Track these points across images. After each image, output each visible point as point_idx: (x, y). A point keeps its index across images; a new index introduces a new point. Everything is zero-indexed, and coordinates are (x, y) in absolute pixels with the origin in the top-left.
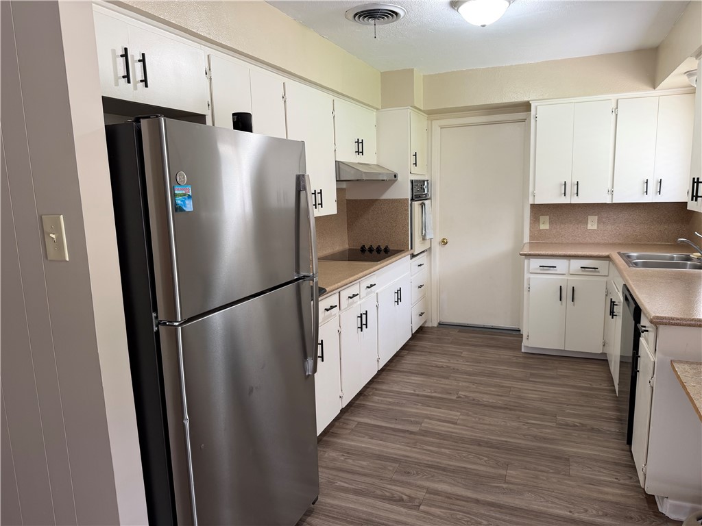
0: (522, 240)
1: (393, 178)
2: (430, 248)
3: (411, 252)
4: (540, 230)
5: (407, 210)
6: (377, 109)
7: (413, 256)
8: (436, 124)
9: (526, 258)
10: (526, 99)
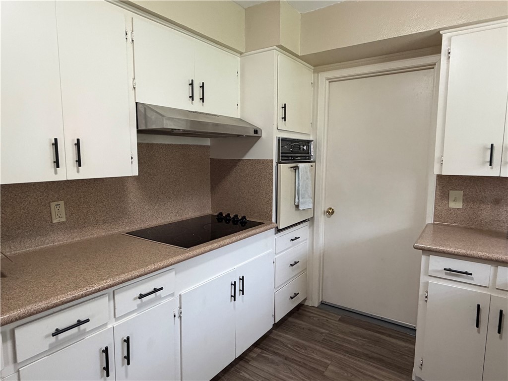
0: (424, 219)
1: (252, 134)
2: (313, 218)
3: (275, 225)
4: (450, 209)
5: (271, 174)
6: (241, 53)
7: (278, 231)
8: (324, 76)
9: (423, 254)
10: (434, 27)
